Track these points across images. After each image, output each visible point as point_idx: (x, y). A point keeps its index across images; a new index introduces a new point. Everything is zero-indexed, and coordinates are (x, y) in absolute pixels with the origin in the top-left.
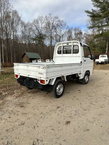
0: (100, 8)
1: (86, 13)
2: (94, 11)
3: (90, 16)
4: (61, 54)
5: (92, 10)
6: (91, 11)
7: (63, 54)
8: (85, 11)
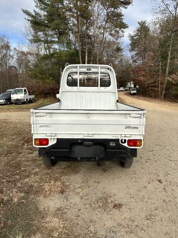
0: (46, 14)
1: (24, 13)
2: (37, 14)
3: (31, 22)
4: (77, 86)
5: (35, 11)
6: (34, 14)
7: (80, 87)
8: (22, 10)
